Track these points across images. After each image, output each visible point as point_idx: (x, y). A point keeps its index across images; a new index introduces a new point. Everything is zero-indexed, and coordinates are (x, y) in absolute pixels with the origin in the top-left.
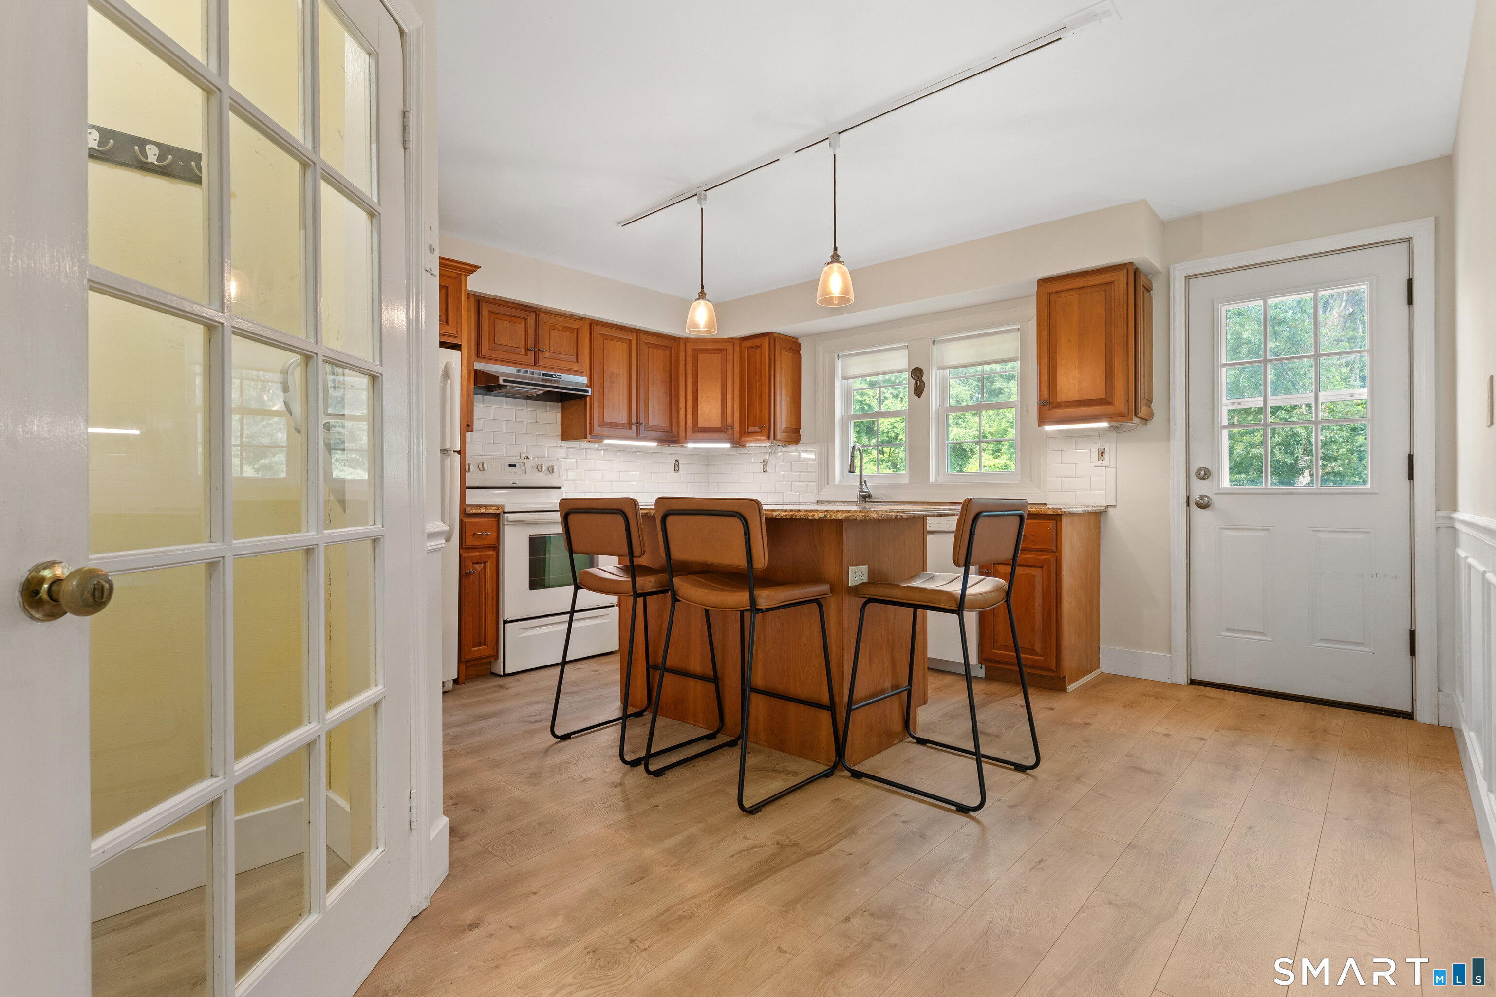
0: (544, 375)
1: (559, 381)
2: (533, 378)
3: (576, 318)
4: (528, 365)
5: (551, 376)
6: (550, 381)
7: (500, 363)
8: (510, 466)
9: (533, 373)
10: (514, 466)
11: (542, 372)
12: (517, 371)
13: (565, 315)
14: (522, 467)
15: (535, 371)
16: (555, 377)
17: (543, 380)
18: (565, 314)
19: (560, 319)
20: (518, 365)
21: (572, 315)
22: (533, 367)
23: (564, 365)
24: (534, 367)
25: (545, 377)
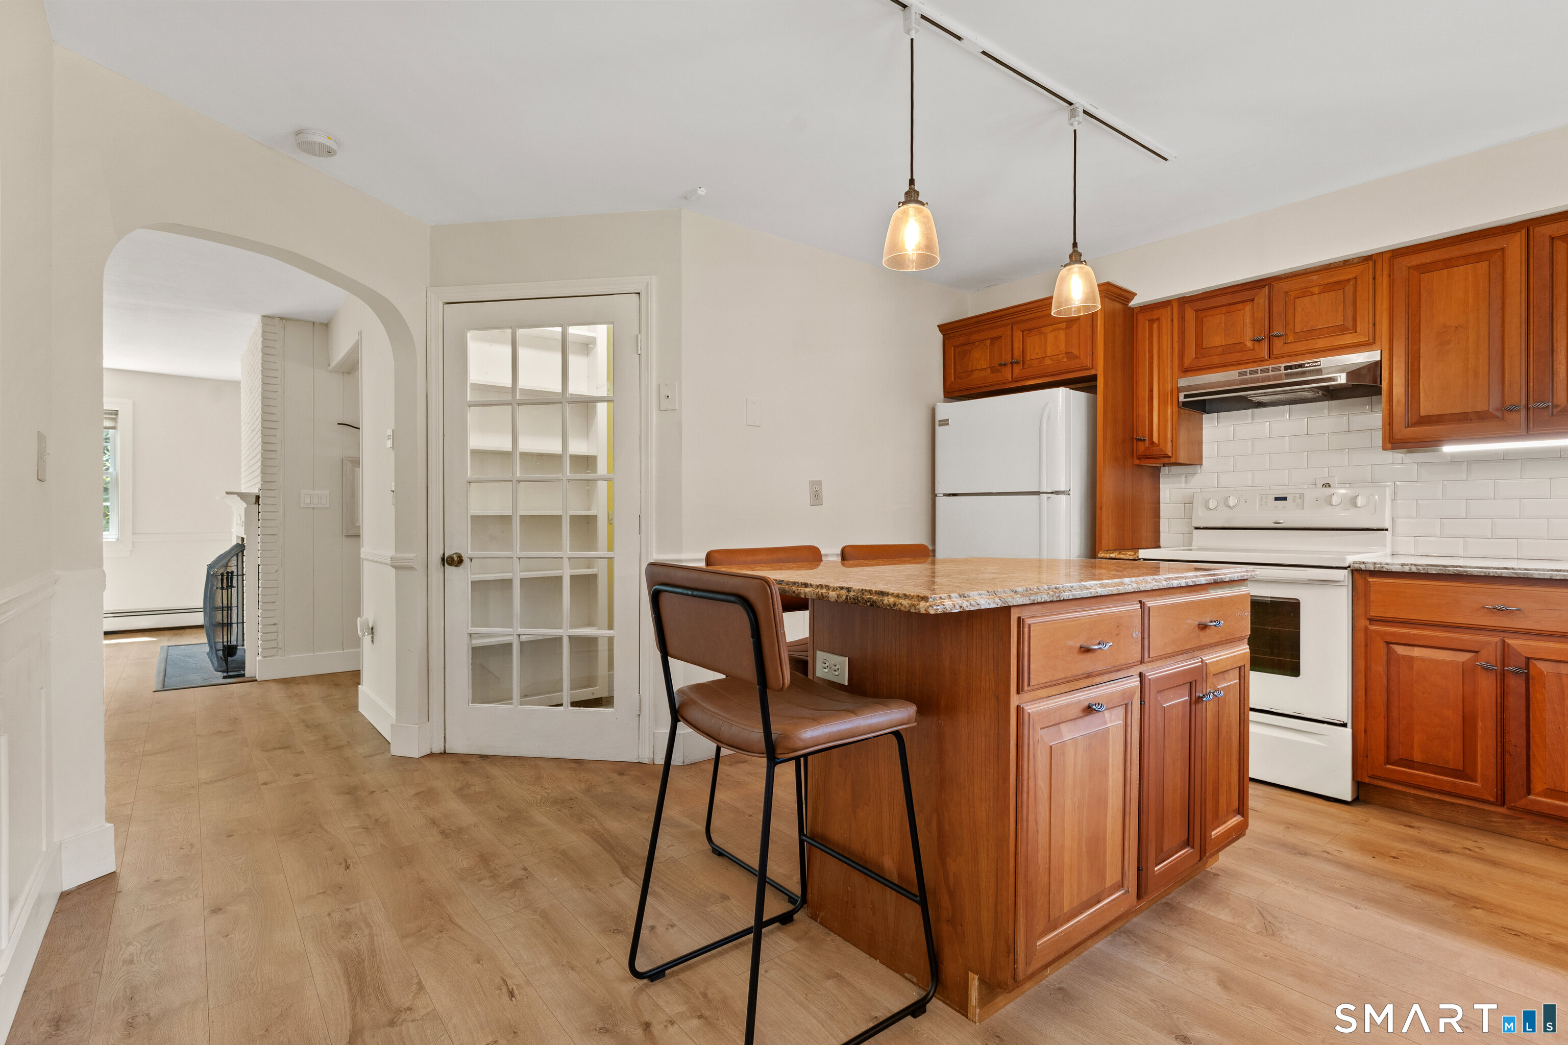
0: (1286, 368)
1: (1321, 370)
2: (1269, 377)
3: (1355, 261)
4: (1260, 361)
5: (1301, 366)
6: (1303, 374)
7: (1214, 370)
8: (1277, 499)
9: (1267, 371)
10: (1285, 499)
11: (1283, 365)
12: (1240, 374)
13: (1332, 266)
14: (1298, 500)
15: (1270, 367)
16: (1310, 366)
17: (1287, 376)
18: (1330, 264)
19: (1315, 277)
20: (1243, 366)
21: (1346, 262)
22: (1267, 362)
23: (1321, 343)
24: (1271, 361)
25: (1289, 371)
